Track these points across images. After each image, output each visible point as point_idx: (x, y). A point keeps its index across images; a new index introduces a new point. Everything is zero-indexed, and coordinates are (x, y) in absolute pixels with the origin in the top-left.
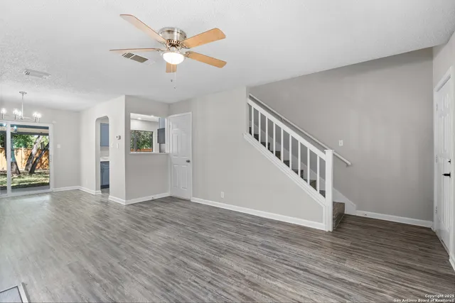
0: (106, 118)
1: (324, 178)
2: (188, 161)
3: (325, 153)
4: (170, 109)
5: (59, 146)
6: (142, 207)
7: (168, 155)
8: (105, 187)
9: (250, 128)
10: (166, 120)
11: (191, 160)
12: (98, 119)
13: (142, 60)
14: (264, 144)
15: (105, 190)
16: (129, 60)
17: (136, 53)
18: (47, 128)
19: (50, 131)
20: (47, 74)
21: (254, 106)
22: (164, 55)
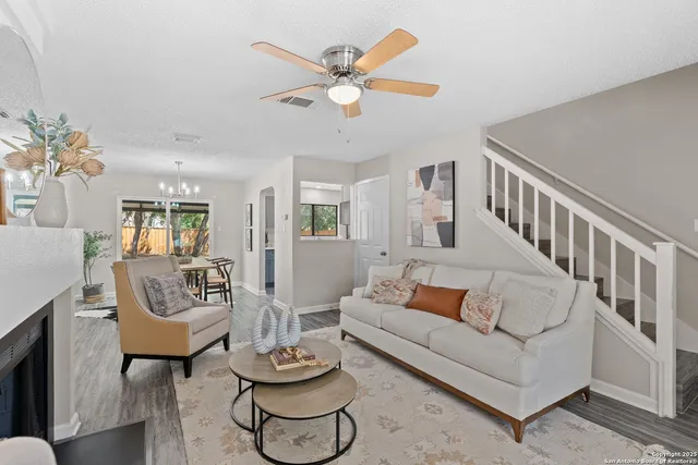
0: (271, 190)
1: (654, 297)
2: (384, 254)
3: (654, 248)
4: (357, 171)
5: (219, 229)
6: (315, 321)
7: (354, 242)
8: (270, 285)
9: (489, 198)
10: (351, 188)
11: (388, 252)
12: (262, 191)
13: (305, 103)
14: (514, 226)
15: (270, 289)
16: (287, 105)
17: (296, 94)
18: (207, 205)
19: (210, 209)
20: (198, 138)
21: (496, 158)
22: (330, 91)
